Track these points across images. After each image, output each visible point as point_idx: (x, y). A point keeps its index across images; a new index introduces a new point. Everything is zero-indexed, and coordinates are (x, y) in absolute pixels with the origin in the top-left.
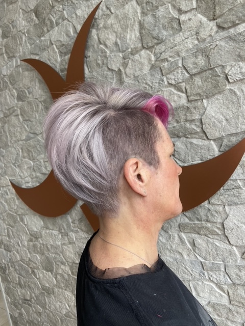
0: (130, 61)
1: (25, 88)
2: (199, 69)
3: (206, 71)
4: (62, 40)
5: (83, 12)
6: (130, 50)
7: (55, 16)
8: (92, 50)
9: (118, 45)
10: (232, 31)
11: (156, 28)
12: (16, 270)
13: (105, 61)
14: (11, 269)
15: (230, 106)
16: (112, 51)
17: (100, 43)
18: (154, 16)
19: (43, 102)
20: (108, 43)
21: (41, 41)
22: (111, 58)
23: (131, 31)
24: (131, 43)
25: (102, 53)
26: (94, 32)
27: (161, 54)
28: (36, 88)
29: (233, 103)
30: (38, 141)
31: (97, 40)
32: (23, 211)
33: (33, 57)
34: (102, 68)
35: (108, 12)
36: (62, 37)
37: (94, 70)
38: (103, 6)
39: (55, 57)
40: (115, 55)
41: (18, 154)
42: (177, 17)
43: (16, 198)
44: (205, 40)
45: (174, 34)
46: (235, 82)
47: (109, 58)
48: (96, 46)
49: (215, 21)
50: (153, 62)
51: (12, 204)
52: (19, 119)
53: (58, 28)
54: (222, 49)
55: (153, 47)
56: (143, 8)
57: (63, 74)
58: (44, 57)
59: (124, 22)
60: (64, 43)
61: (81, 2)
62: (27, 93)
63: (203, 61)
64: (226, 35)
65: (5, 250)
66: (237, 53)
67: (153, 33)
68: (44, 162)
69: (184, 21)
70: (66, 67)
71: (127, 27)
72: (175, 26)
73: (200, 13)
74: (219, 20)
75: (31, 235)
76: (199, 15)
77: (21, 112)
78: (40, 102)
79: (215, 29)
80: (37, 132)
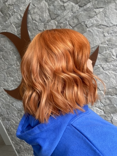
0: (47, 26)
1: (2, 45)
2: (75, 24)
3: (78, 25)
4: (16, 21)
5: (23, 8)
6: (46, 21)
7: (10, 12)
8: (30, 24)
9: (41, 20)
10: (85, 7)
11: (55, 10)
12: (14, 128)
13: (37, 27)
14: (12, 128)
15: (90, 37)
16: (38, 23)
17: (33, 20)
18: (53, 5)
19: (12, 50)
20: (36, 19)
21: (6, 24)
22: (39, 26)
23: (45, 13)
24: (46, 18)
25: (35, 24)
26: (29, 16)
27: (59, 20)
28: (8, 44)
29: (91, 35)
30: (13, 68)
31: (31, 19)
32: (12, 101)
33: (4, 31)
34: (36, 30)
35: (34, 7)
36: (15, 20)
37: (32, 32)
38: (31, 5)
39: (14, 29)
40: (40, 24)
41: (5, 76)
42: (63, 5)
43: (8, 96)
44: (75, 12)
45: (63, 12)
46: (90, 27)
47: (38, 26)
48: (31, 22)
49: (78, 4)
50: (57, 25)
51: (7, 99)
52: (2, 60)
53: (13, 17)
54: (83, 15)
55: (55, 18)
56: (48, 3)
57: (19, 36)
58: (9, 30)
59: (41, 10)
60: (17, 23)
61: (21, 4)
62: (4, 48)
63: (76, 21)
64: (83, 9)
65: (7, 121)
66: (88, 16)
67: (55, 12)
68: (18, 77)
69: (66, 6)
70: (20, 33)
71: (43, 12)
72: (63, 8)
73: (71, 2)
74: (79, 4)
75: (18, 110)
76: (71, 3)
77: (2, 57)
78: (11, 50)
79: (78, 7)
80: (12, 64)
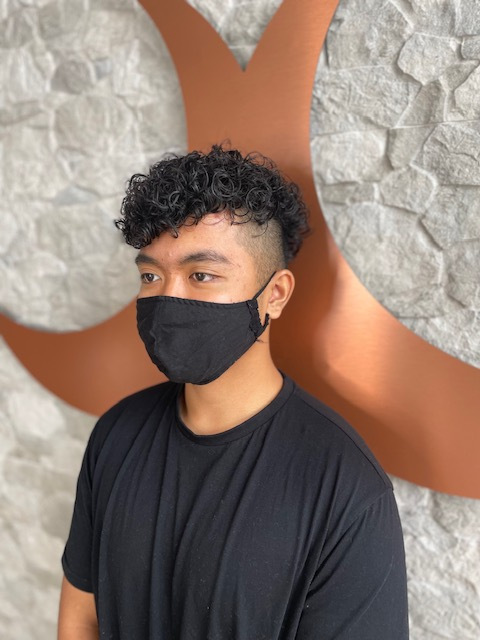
8: (354, 5)
13: (392, 49)
22: (417, 44)
25: (390, 20)
28: (129, 65)
37: (344, 63)
40: (432, 39)
41: (21, 233)
75: (21, 442)
77: (57, 122)
78: (133, 109)
